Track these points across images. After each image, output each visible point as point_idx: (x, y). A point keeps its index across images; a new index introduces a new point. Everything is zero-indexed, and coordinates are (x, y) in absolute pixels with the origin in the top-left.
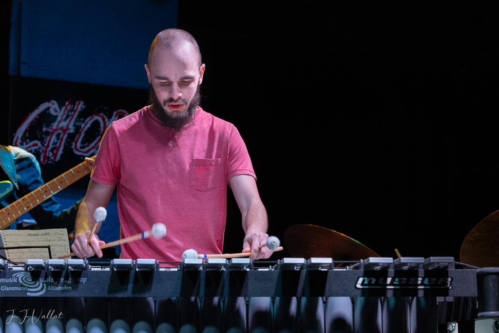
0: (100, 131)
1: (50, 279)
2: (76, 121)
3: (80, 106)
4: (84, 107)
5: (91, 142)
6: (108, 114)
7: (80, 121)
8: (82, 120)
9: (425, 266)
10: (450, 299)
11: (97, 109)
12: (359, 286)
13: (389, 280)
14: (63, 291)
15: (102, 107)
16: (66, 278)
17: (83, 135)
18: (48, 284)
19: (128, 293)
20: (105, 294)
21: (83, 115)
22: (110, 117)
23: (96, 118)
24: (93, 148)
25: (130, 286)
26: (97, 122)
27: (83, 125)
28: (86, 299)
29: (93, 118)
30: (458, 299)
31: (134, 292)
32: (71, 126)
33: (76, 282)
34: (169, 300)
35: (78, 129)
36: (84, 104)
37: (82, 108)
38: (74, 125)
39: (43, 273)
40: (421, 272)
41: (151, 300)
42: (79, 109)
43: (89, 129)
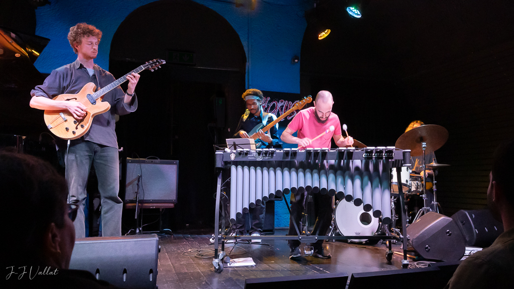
0: (275, 107)
1: (264, 155)
2: (267, 104)
3: (269, 99)
5: (272, 110)
9: (385, 149)
10: (393, 160)
11: (274, 100)
12: (363, 156)
13: (373, 154)
14: (268, 159)
15: (276, 99)
16: (269, 155)
17: (270, 108)
18: (263, 157)
19: (289, 159)
20: (281, 160)
21: (270, 102)
22: (278, 102)
23: (274, 102)
25: (290, 157)
26: (274, 104)
27: (270, 105)
28: (275, 161)
30: (396, 160)
31: (291, 159)
33: (272, 156)
34: (302, 162)
35: (268, 106)
39: (262, 153)
40: (384, 152)
41: (296, 161)
43: (272, 106)
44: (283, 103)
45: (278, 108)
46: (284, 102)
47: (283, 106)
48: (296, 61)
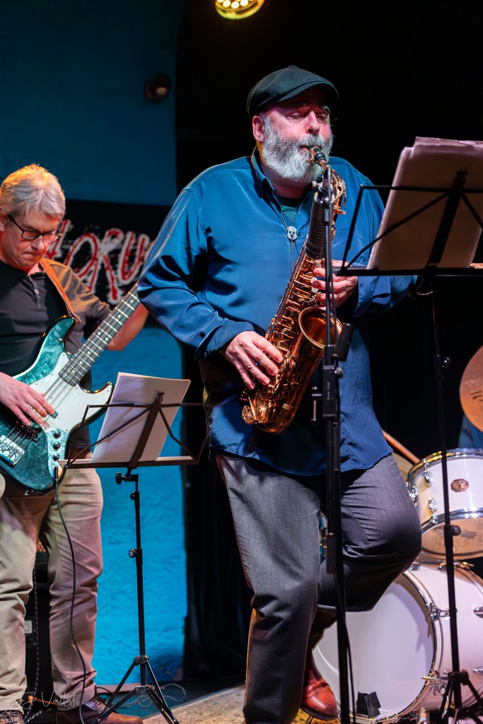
0: (91, 254)
2: (63, 244)
3: (68, 226)
4: (72, 227)
5: (81, 267)
6: (99, 234)
7: (67, 243)
8: (70, 241)
11: (86, 228)
15: (92, 226)
17: (71, 259)
21: (71, 237)
22: (101, 238)
23: (86, 239)
24: (84, 274)
26: (86, 245)
27: (71, 248)
29: (81, 239)
32: (58, 250)
35: (66, 253)
36: (72, 223)
37: (69, 228)
38: (62, 249)
42: (66, 230)
43: (78, 253)
44: (117, 242)
45: (101, 259)
46: (121, 236)
47: (116, 252)
48: (161, 91)
